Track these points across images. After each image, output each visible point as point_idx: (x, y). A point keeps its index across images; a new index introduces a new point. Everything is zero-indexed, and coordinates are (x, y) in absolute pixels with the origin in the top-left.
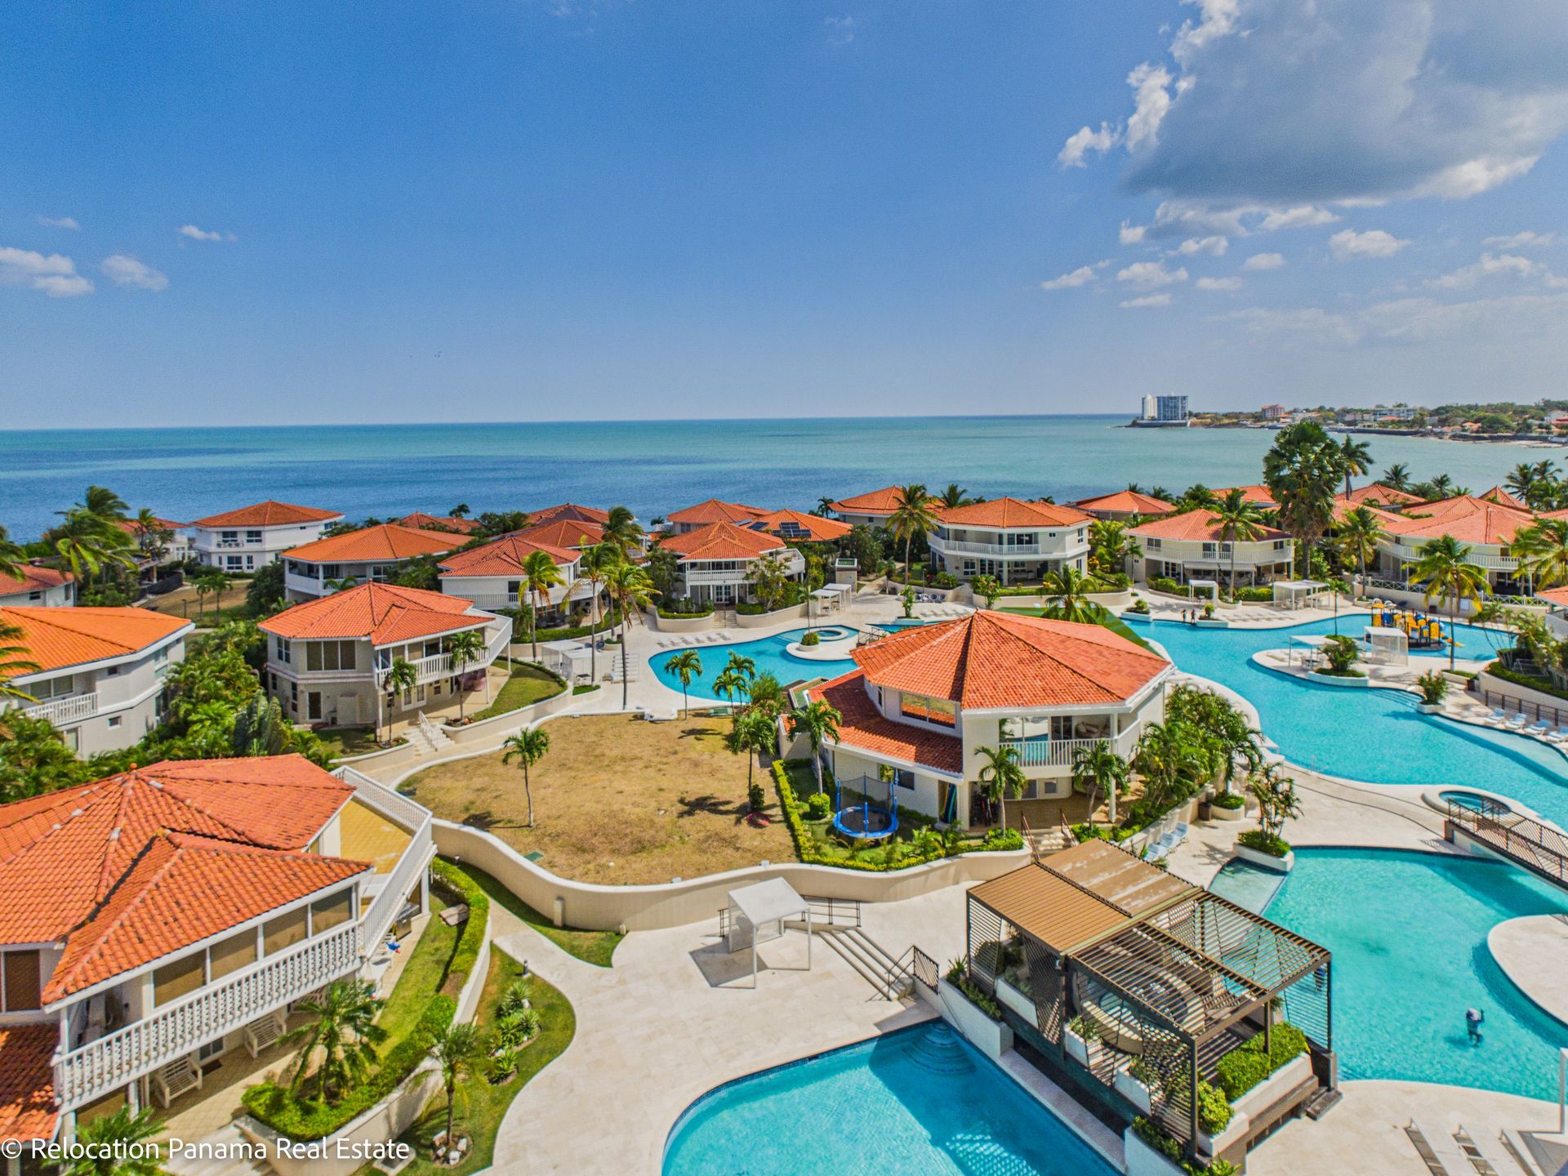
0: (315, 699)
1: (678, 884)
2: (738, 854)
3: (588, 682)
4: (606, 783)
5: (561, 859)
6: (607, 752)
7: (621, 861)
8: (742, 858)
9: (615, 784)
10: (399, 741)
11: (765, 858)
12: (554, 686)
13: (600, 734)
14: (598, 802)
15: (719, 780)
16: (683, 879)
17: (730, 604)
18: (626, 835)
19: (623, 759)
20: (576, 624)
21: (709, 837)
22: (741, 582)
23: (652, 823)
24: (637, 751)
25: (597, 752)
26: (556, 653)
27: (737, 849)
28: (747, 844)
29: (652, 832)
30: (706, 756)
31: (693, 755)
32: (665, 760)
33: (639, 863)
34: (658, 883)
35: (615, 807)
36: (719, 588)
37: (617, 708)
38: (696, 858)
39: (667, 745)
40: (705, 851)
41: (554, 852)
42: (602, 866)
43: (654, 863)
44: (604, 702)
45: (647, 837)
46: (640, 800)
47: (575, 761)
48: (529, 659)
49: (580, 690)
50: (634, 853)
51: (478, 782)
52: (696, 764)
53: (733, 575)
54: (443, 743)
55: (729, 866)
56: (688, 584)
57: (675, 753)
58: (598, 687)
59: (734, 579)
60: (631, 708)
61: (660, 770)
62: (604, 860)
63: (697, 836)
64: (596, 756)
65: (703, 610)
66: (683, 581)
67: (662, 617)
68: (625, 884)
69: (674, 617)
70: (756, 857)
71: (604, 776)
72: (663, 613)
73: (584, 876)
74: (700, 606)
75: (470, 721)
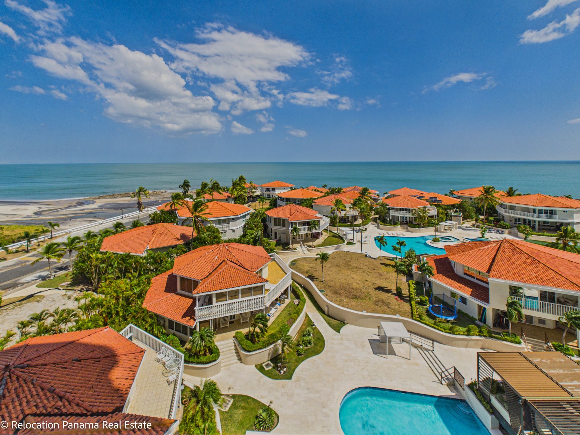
0: (276, 233)
1: (364, 313)
2: (389, 309)
3: (352, 241)
4: (349, 274)
5: (330, 294)
6: (352, 264)
7: (348, 300)
8: (390, 311)
9: (352, 275)
10: (295, 249)
11: (398, 314)
12: (341, 241)
13: (351, 258)
14: (345, 280)
15: (388, 282)
16: (367, 312)
17: (406, 223)
18: (351, 292)
19: (356, 268)
20: (352, 223)
21: (380, 301)
22: (410, 216)
23: (361, 291)
24: (362, 266)
25: (349, 264)
26: (343, 231)
27: (389, 307)
28: (393, 307)
29: (360, 294)
30: (385, 273)
31: (381, 272)
32: (370, 271)
33: (354, 303)
34: (358, 311)
35: (350, 282)
36: (403, 217)
37: (359, 251)
38: (373, 306)
39: (372, 266)
40: (377, 305)
41: (328, 291)
42: (342, 300)
43: (359, 304)
44: (355, 249)
45: (358, 295)
46: (359, 282)
47: (341, 265)
48: (336, 232)
49: (348, 243)
50: (353, 299)
51: (312, 265)
52: (381, 275)
53: (408, 214)
54: (306, 251)
55: (384, 313)
56: (391, 215)
57: (374, 269)
58: (355, 244)
59: (408, 215)
60: (364, 252)
61: (368, 274)
62: (342, 298)
63: (375, 299)
64: (348, 265)
65: (395, 224)
66: (389, 213)
67: (381, 224)
68: (348, 308)
69: (385, 225)
70: (395, 312)
71: (349, 272)
72: (381, 223)
73: (335, 302)
74: (394, 222)
75: (315, 247)
